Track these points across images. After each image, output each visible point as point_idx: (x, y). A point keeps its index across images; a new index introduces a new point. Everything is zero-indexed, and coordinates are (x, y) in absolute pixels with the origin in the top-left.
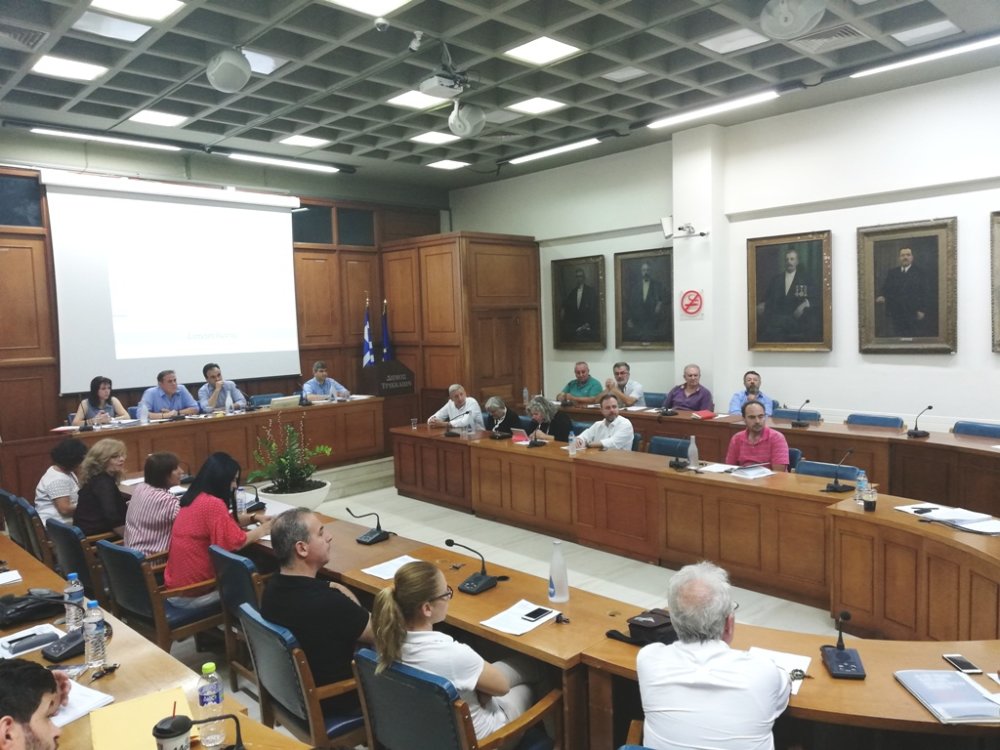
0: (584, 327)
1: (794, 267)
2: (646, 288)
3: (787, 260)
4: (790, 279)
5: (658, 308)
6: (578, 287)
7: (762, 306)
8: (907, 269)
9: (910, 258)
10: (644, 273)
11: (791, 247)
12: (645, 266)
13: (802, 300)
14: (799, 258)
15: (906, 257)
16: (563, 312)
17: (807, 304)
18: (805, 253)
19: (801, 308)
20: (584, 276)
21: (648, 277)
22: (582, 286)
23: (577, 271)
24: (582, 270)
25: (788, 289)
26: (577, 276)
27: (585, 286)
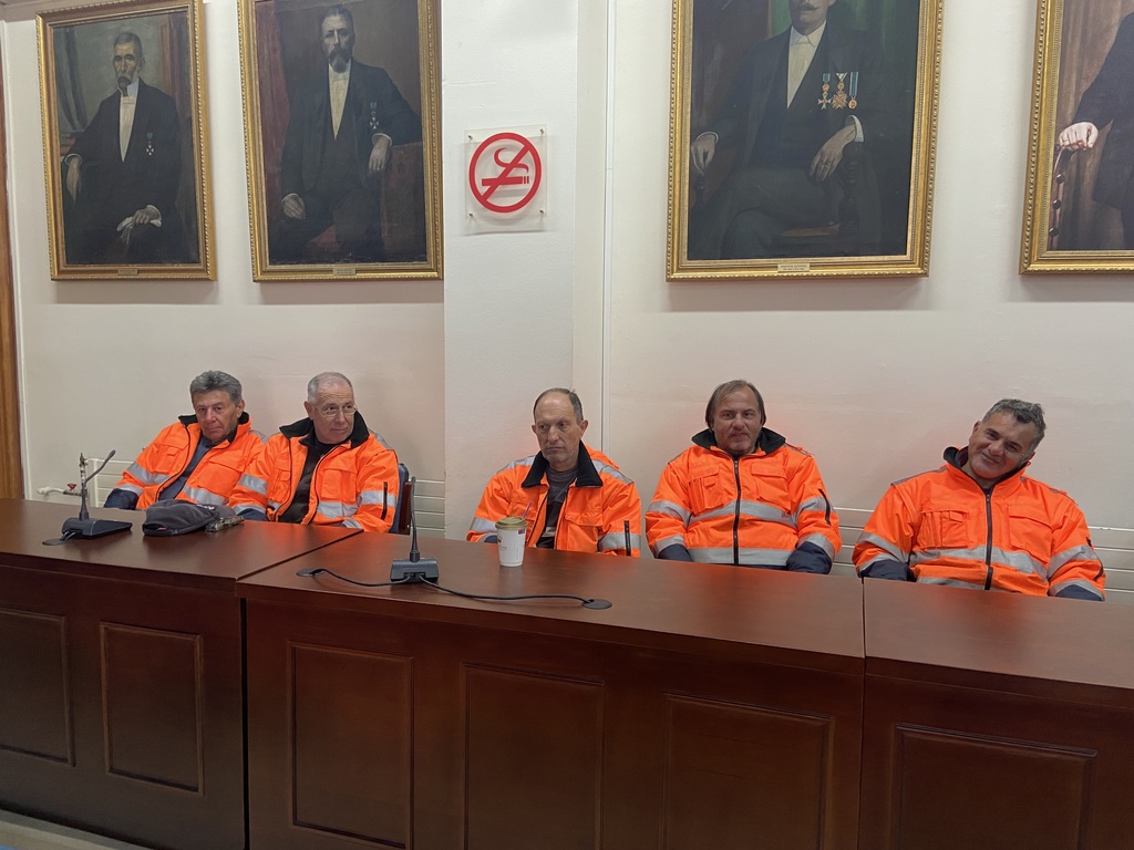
10: (331, 46)
12: (335, 21)
20: (138, 56)
21: (344, 55)
22: (133, 90)
23: (117, 42)
24: (132, 37)
25: (793, 86)
26: (118, 58)
27: (143, 87)
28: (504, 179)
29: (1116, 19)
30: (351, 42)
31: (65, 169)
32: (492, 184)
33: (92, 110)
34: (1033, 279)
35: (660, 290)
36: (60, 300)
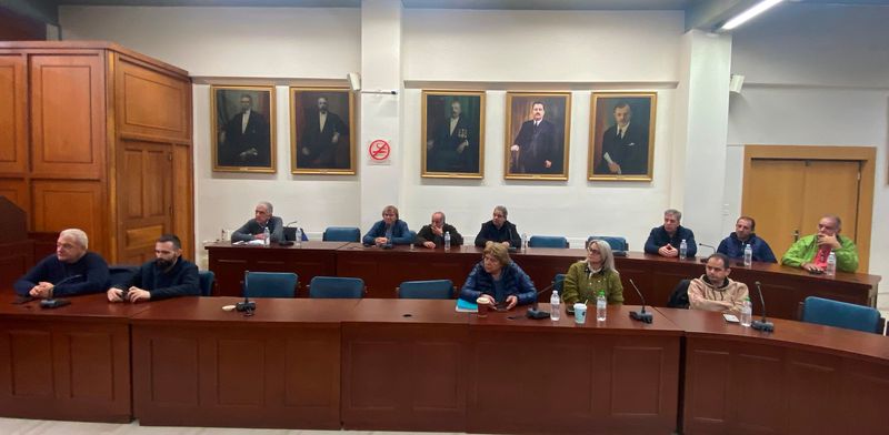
0: (249, 152)
1: (458, 115)
2: (323, 119)
3: (452, 108)
4: (454, 123)
5: (335, 138)
6: (244, 111)
7: (431, 143)
8: (539, 122)
9: (542, 113)
10: (321, 106)
11: (456, 98)
12: (322, 100)
13: (464, 140)
14: (462, 107)
15: (538, 111)
16: (223, 134)
17: (467, 143)
18: (467, 103)
19: (462, 146)
20: (251, 102)
21: (324, 110)
22: (248, 112)
23: (243, 96)
24: (248, 96)
25: (452, 131)
26: (243, 102)
27: (252, 112)
28: (380, 151)
29: (521, 123)
30: (327, 106)
31: (219, 135)
32: (376, 153)
33: (231, 117)
34: (507, 181)
35: (419, 179)
36: (214, 177)
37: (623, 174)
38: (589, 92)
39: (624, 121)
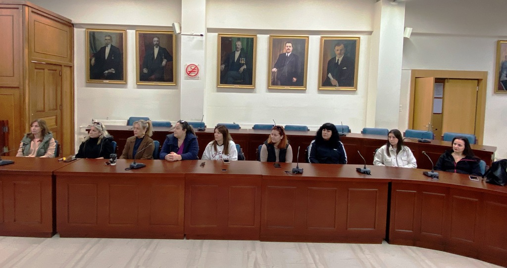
0: (110, 71)
1: (240, 49)
2: (156, 51)
3: (236, 45)
4: (237, 54)
5: (164, 63)
6: (106, 46)
7: (223, 66)
8: (289, 54)
9: (291, 49)
10: (155, 43)
12: (156, 39)
13: (243, 64)
14: (242, 44)
15: (289, 47)
16: (93, 60)
17: (245, 67)
18: (245, 43)
19: (242, 69)
20: (111, 40)
21: (157, 45)
22: (109, 46)
23: (106, 36)
24: (109, 36)
25: (236, 59)
26: (106, 40)
27: (111, 46)
28: (192, 71)
30: (159, 43)
31: (90, 60)
33: (98, 49)
34: (269, 90)
35: (215, 89)
36: (87, 86)
37: (339, 86)
38: (319, 36)
39: (340, 54)
